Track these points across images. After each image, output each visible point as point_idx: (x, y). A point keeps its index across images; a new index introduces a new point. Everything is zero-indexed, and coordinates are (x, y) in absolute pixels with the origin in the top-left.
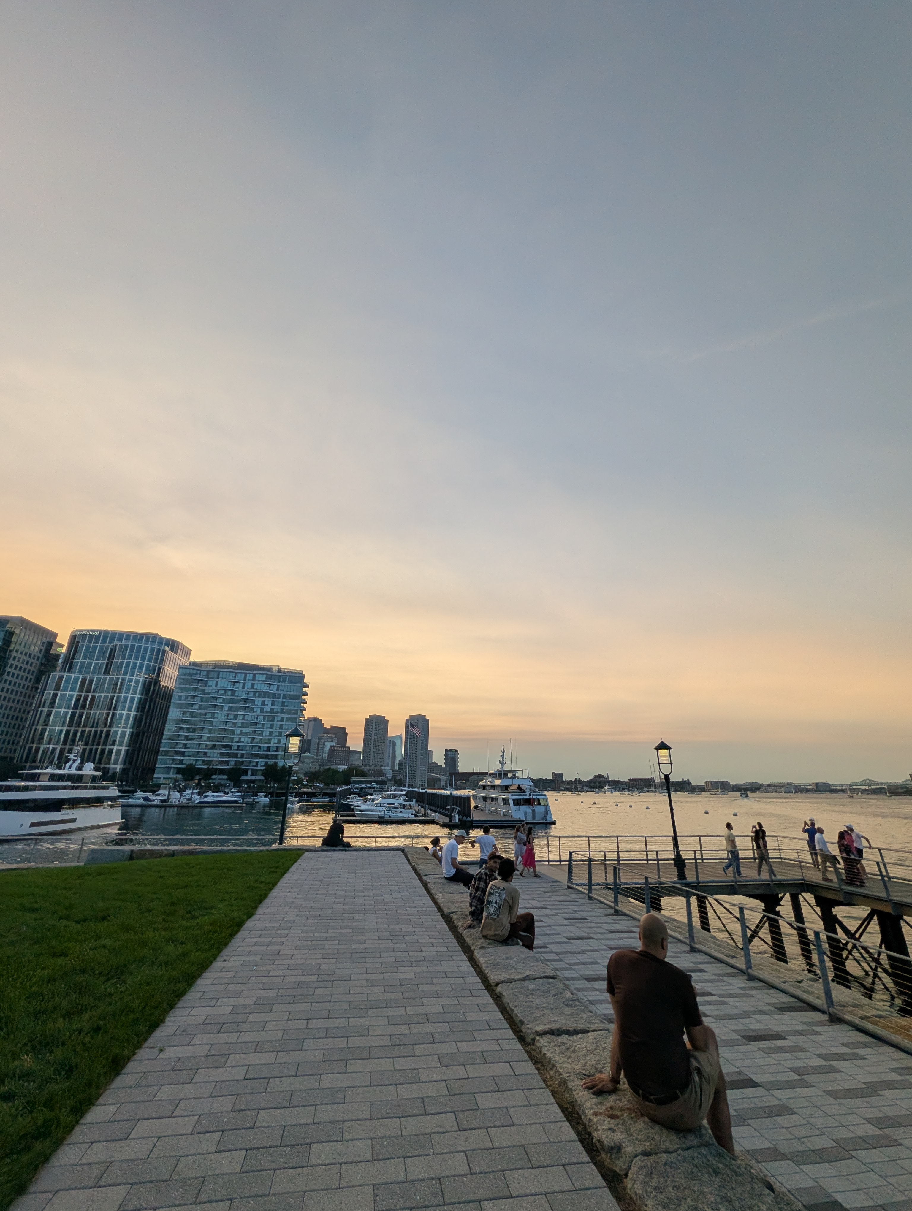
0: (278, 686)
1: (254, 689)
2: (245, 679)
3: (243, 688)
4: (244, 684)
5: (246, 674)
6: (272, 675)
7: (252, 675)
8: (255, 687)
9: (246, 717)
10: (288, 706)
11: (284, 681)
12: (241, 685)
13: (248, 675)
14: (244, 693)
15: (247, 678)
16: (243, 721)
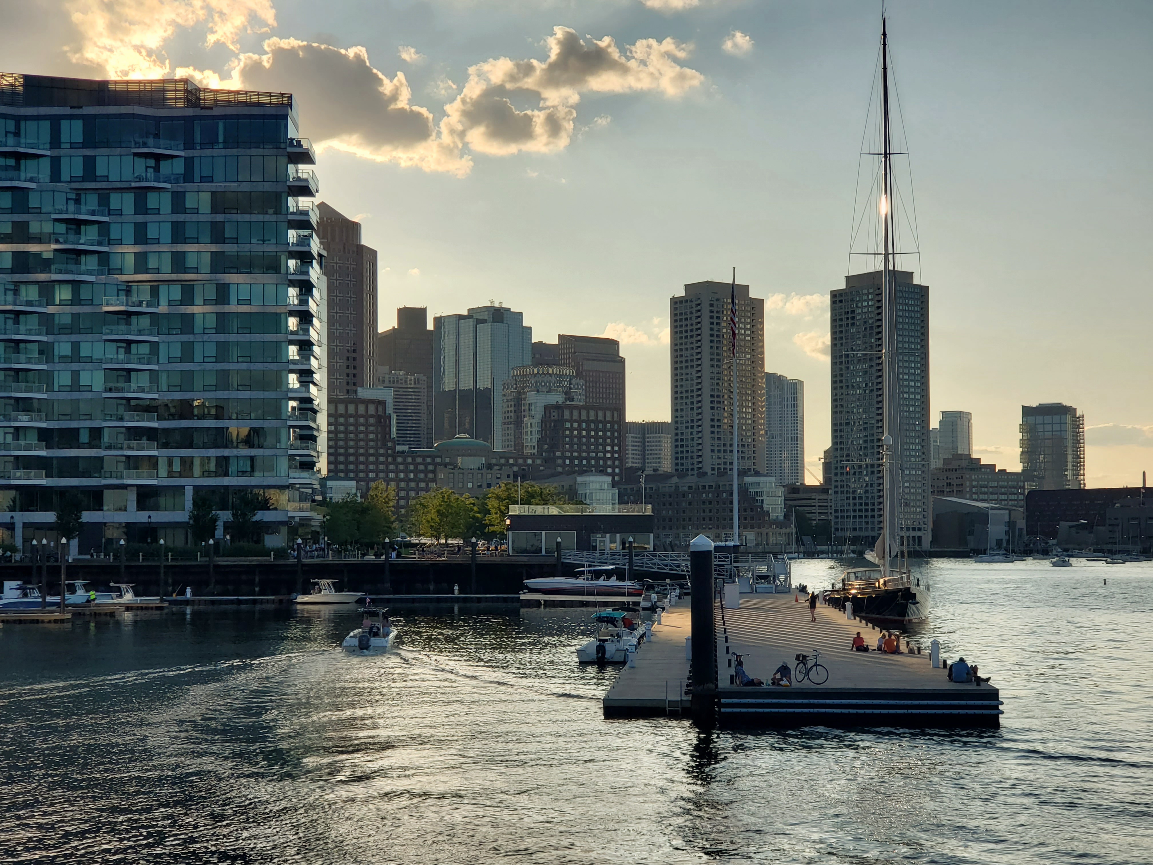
0: (189, 162)
1: (95, 179)
2: (55, 142)
3: (55, 176)
4: (56, 162)
5: (55, 121)
6: (158, 120)
7: (78, 125)
8: (100, 171)
9: (85, 293)
10: (235, 240)
11: (211, 142)
12: (45, 165)
13: (64, 124)
14: (61, 198)
15: (65, 137)
16: (76, 309)
